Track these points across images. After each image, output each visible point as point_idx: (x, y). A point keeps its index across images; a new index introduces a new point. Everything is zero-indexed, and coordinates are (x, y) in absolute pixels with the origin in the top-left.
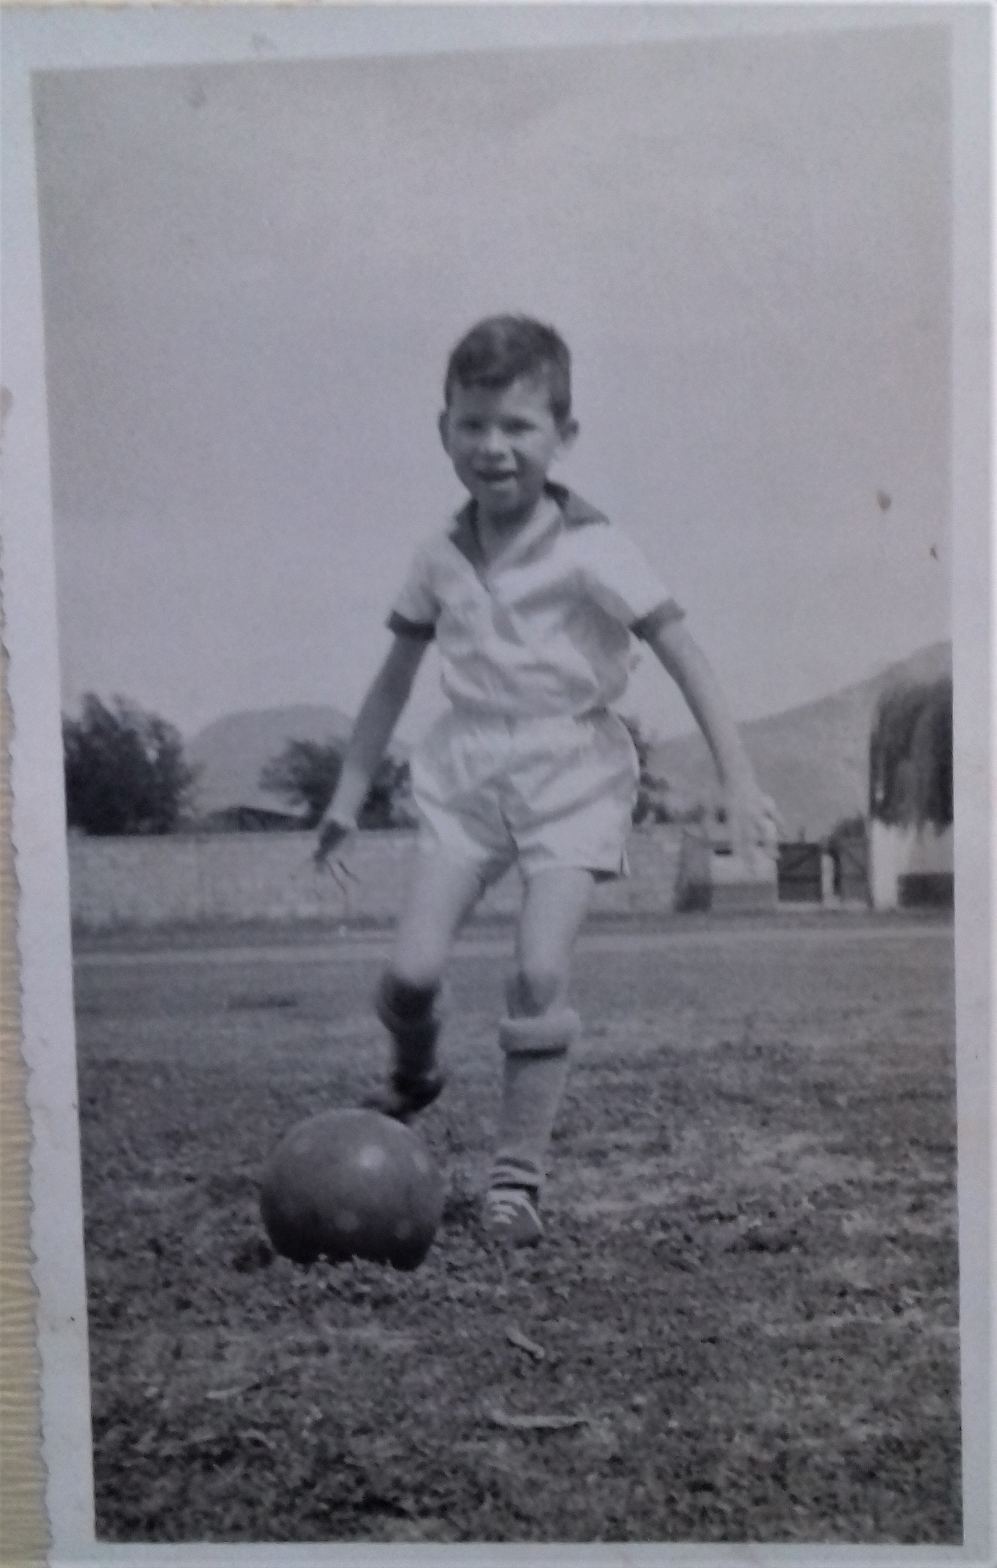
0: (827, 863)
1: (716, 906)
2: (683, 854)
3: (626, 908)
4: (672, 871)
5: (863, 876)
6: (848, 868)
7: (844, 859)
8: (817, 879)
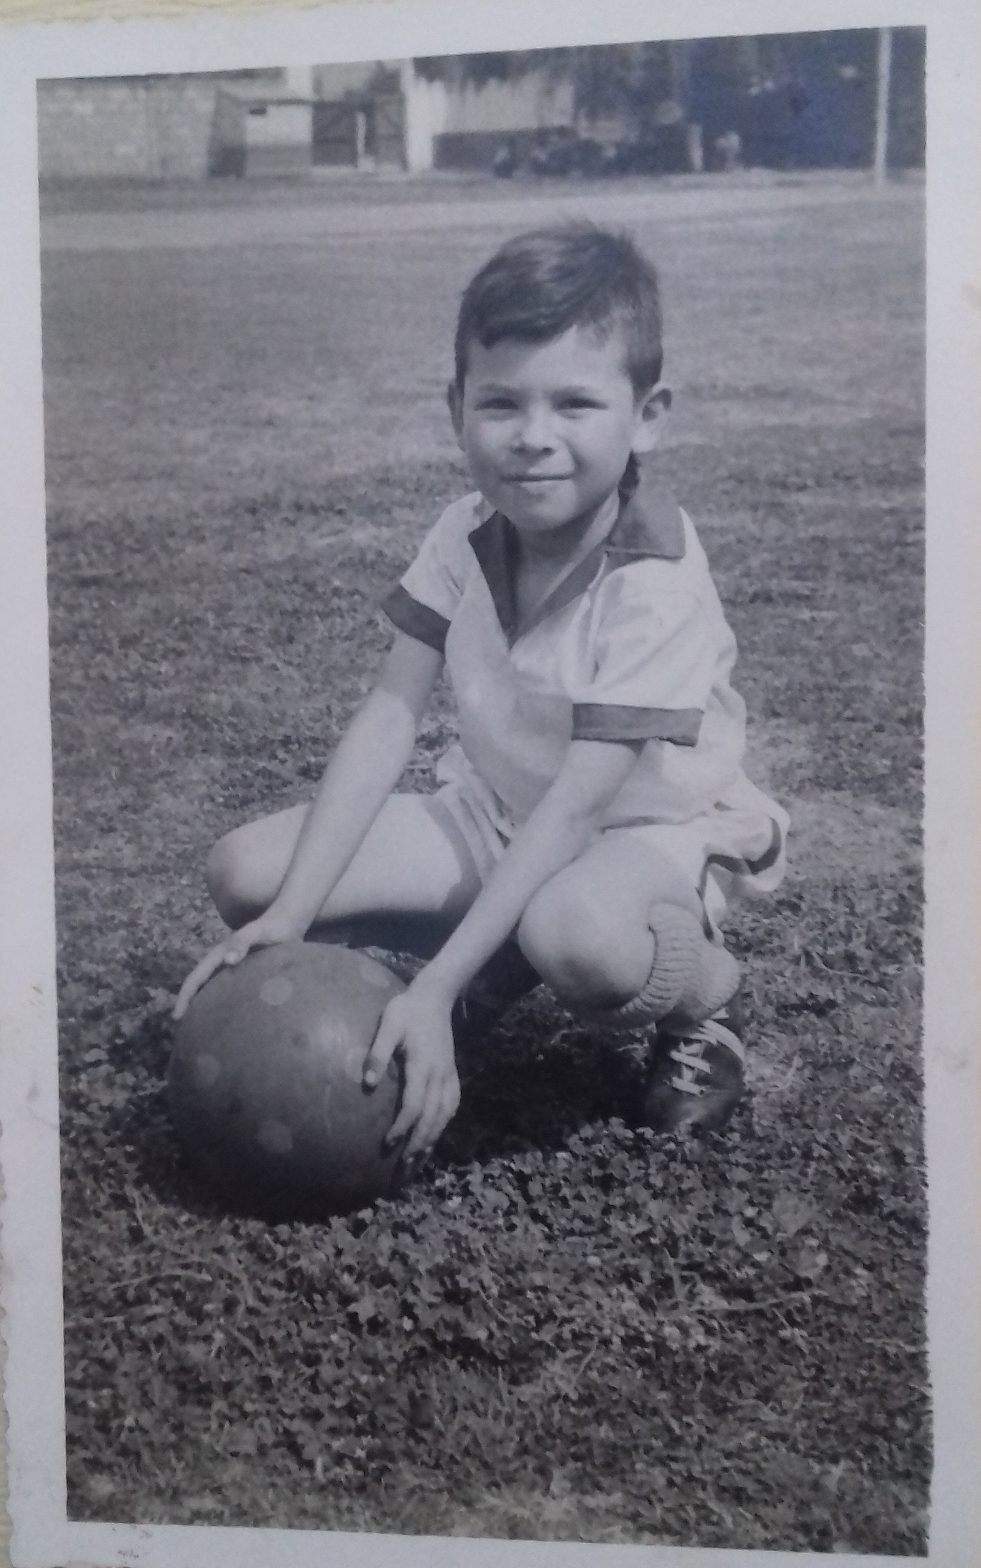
0: (361, 120)
1: (252, 169)
2: (218, 113)
3: (157, 173)
4: (206, 131)
5: (398, 136)
6: (383, 129)
7: (379, 119)
8: (351, 141)
